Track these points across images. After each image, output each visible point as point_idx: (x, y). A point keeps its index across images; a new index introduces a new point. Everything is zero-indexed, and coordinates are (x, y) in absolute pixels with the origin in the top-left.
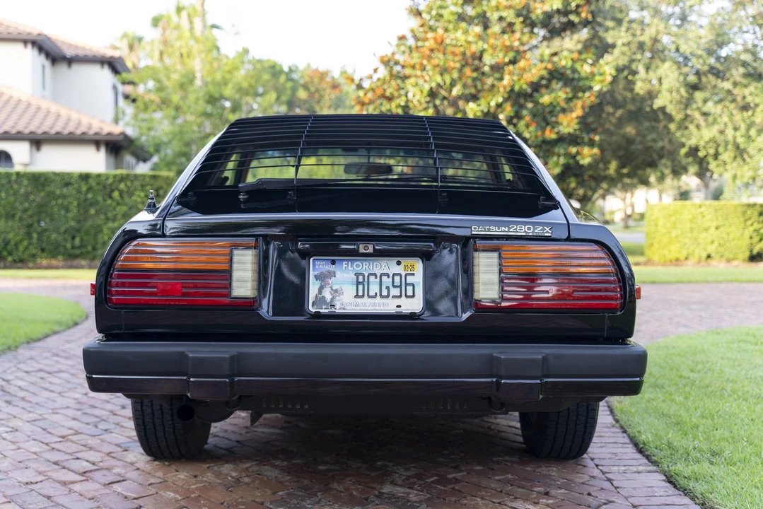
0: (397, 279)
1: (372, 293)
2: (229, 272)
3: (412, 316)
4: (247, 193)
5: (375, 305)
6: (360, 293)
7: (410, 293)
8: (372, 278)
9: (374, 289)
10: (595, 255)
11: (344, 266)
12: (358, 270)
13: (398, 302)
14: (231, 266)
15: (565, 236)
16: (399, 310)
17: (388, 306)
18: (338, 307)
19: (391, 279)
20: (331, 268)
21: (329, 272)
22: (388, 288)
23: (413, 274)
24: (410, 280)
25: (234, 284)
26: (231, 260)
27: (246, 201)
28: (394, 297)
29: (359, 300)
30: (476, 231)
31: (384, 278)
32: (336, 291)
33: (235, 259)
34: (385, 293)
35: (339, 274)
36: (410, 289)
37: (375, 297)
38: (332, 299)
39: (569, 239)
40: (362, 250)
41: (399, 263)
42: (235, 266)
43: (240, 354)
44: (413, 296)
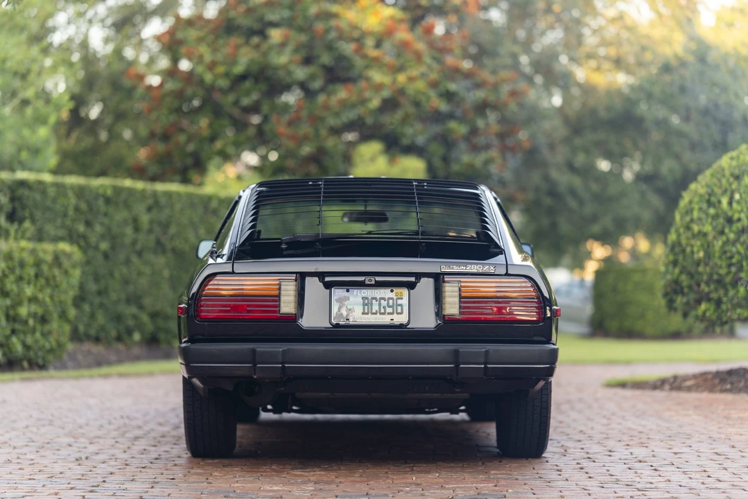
0: (391, 301)
1: (374, 311)
2: (279, 296)
3: (401, 326)
4: (286, 243)
5: (376, 319)
6: (366, 311)
7: (399, 311)
8: (374, 301)
9: (375, 308)
10: (524, 285)
11: (355, 293)
12: (364, 295)
13: (391, 317)
14: (280, 293)
15: (504, 273)
16: (392, 322)
17: (385, 320)
18: (351, 320)
19: (386, 302)
20: (347, 294)
21: (345, 297)
22: (384, 307)
23: (402, 299)
24: (400, 302)
25: (282, 304)
26: (280, 289)
27: (286, 249)
28: (389, 314)
29: (364, 316)
30: (445, 269)
31: (382, 301)
32: (350, 310)
33: (283, 287)
34: (382, 311)
35: (351, 299)
36: (399, 308)
37: (375, 314)
38: (347, 315)
39: (507, 274)
40: (367, 282)
41: (392, 291)
42: (282, 293)
43: (288, 349)
44: (401, 313)
